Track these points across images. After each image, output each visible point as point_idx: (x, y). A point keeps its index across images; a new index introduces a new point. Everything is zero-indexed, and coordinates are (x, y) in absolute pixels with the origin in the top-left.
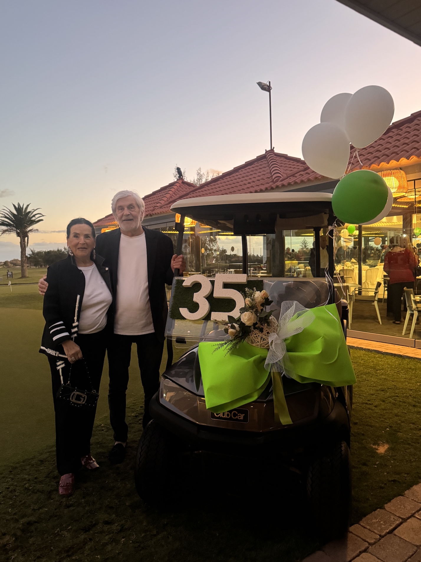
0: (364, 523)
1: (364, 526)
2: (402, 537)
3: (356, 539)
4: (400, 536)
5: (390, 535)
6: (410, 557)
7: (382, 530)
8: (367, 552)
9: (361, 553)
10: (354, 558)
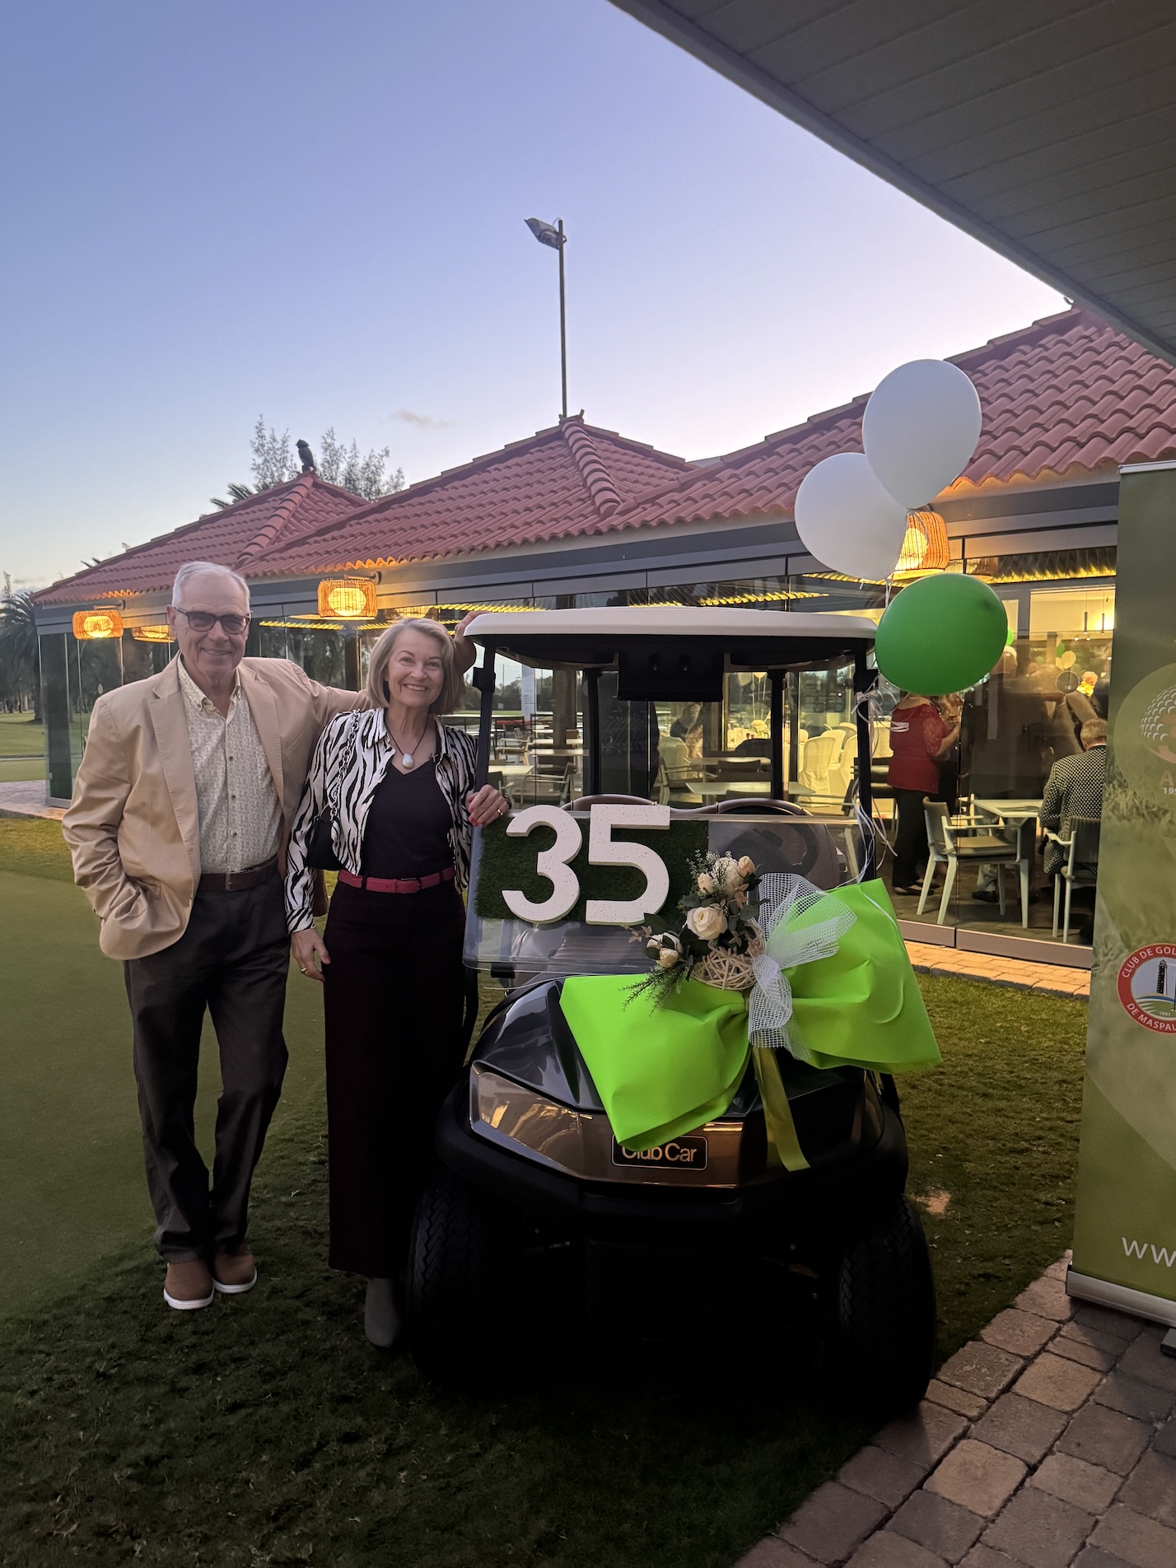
0: (947, 1376)
1: (949, 1382)
2: (1034, 1398)
3: (939, 1413)
4: (1028, 1395)
5: (1007, 1395)
6: (1058, 1439)
7: (988, 1386)
8: (969, 1438)
9: (957, 1440)
10: (945, 1454)
